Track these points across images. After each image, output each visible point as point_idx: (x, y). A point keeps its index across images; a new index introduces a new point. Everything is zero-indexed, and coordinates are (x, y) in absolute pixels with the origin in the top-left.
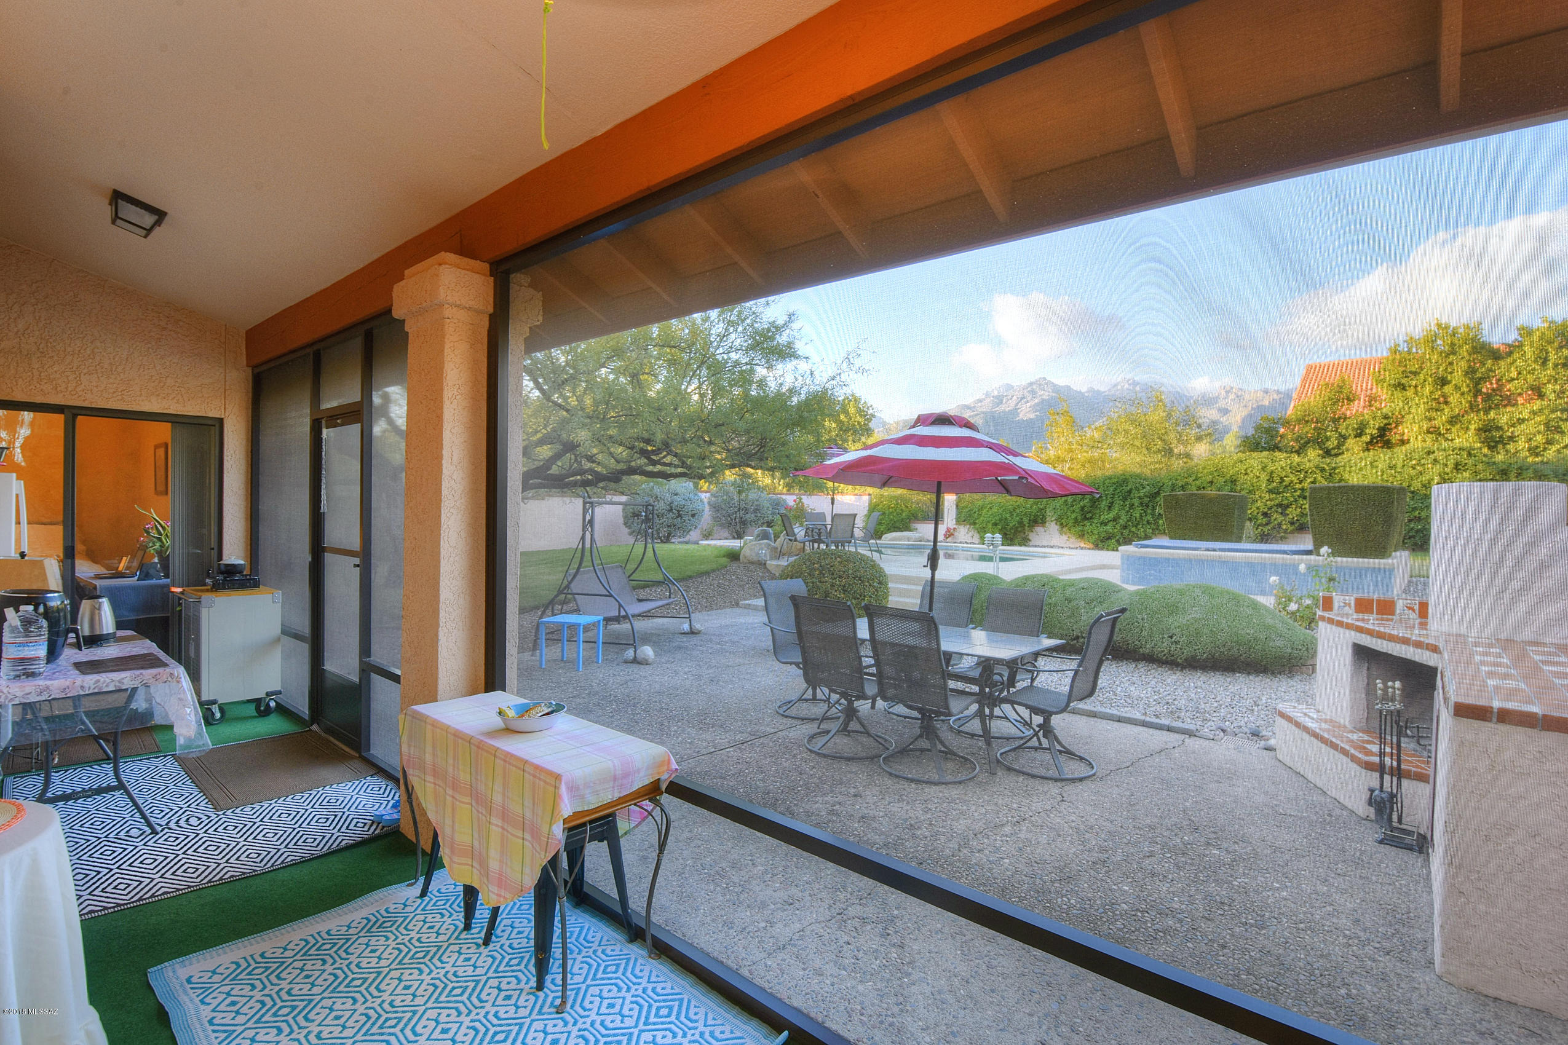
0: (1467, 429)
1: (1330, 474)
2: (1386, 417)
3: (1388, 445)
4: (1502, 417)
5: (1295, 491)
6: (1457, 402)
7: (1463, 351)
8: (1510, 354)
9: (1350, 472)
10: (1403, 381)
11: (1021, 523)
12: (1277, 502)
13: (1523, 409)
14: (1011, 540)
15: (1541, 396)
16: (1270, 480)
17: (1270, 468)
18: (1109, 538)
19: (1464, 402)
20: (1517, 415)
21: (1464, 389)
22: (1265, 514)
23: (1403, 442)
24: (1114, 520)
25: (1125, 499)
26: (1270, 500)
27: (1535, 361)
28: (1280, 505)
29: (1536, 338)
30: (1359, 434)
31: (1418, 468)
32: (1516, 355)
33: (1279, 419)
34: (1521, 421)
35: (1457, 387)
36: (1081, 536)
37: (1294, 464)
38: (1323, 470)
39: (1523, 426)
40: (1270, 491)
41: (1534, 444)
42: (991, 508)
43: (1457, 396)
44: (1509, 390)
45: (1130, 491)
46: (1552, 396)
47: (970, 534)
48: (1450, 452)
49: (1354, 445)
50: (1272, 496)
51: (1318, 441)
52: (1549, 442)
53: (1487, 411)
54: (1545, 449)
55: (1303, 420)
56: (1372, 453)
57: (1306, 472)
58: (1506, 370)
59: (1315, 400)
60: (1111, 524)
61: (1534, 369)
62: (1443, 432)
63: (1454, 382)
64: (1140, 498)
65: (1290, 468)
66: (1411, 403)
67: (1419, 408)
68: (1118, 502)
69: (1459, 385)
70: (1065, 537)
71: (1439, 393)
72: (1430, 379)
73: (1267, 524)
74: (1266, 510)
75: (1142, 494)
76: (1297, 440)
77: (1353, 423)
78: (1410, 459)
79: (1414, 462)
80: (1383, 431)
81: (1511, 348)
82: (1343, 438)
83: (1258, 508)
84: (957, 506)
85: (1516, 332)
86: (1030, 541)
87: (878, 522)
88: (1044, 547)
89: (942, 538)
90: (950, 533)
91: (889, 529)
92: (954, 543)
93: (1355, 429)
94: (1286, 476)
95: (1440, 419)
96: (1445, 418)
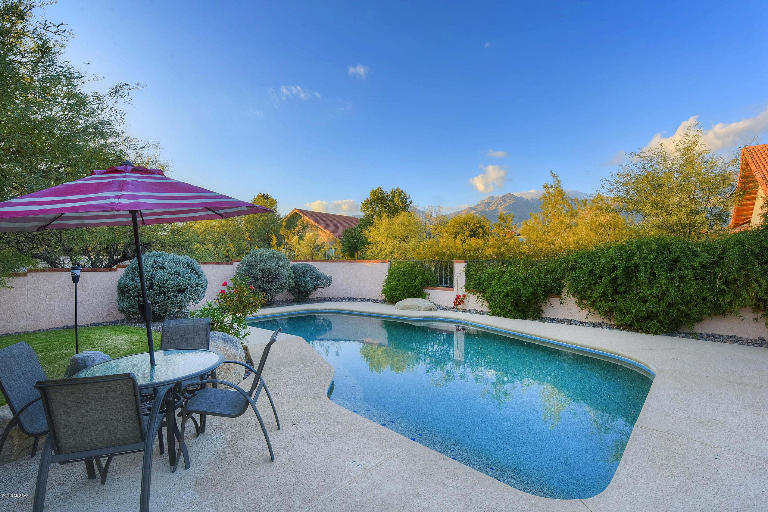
11: (535, 294)
36: (609, 313)
42: (501, 277)
45: (677, 260)
47: (480, 303)
60: (652, 301)
64: (692, 268)
70: (586, 312)
75: (696, 264)
84: (468, 273)
86: (543, 312)
87: (394, 288)
88: (558, 321)
89: (452, 305)
90: (459, 301)
91: (404, 295)
92: (465, 311)
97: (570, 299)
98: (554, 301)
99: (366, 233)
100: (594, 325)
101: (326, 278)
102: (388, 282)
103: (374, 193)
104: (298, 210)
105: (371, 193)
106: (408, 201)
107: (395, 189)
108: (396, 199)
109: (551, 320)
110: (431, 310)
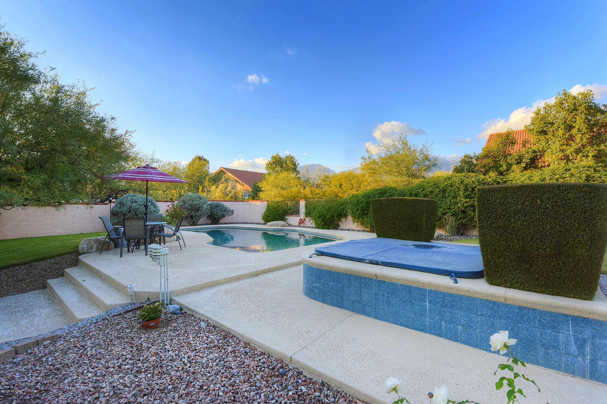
0: (587, 156)
2: (534, 152)
3: (536, 167)
6: (580, 139)
7: (582, 108)
10: (545, 129)
14: (329, 226)
16: (466, 190)
17: (466, 182)
19: (584, 139)
21: (584, 130)
22: (463, 212)
23: (546, 166)
26: (466, 202)
30: (519, 163)
33: (474, 156)
35: (579, 130)
37: (481, 179)
40: (466, 197)
43: (580, 135)
47: (311, 223)
49: (516, 168)
50: (467, 200)
51: (496, 167)
55: (487, 157)
56: (529, 171)
62: (571, 158)
63: (577, 127)
65: (478, 182)
66: (550, 142)
67: (556, 146)
69: (581, 128)
70: (356, 224)
71: (568, 134)
72: (562, 126)
73: (464, 218)
74: (463, 209)
76: (483, 167)
77: (516, 157)
78: (555, 174)
79: (558, 176)
80: (534, 160)
82: (510, 166)
83: (459, 208)
84: (306, 207)
86: (340, 226)
88: (345, 230)
89: (298, 224)
90: (301, 222)
92: (303, 227)
93: (516, 160)
94: (475, 187)
95: (569, 151)
96: (572, 150)
97: (350, 218)
98: (343, 220)
99: (260, 185)
100: (359, 231)
101: (230, 210)
102: (266, 212)
103: (273, 158)
104: (223, 168)
105: (272, 158)
106: (297, 163)
107: (288, 155)
108: (288, 162)
109: (341, 229)
110: (284, 226)
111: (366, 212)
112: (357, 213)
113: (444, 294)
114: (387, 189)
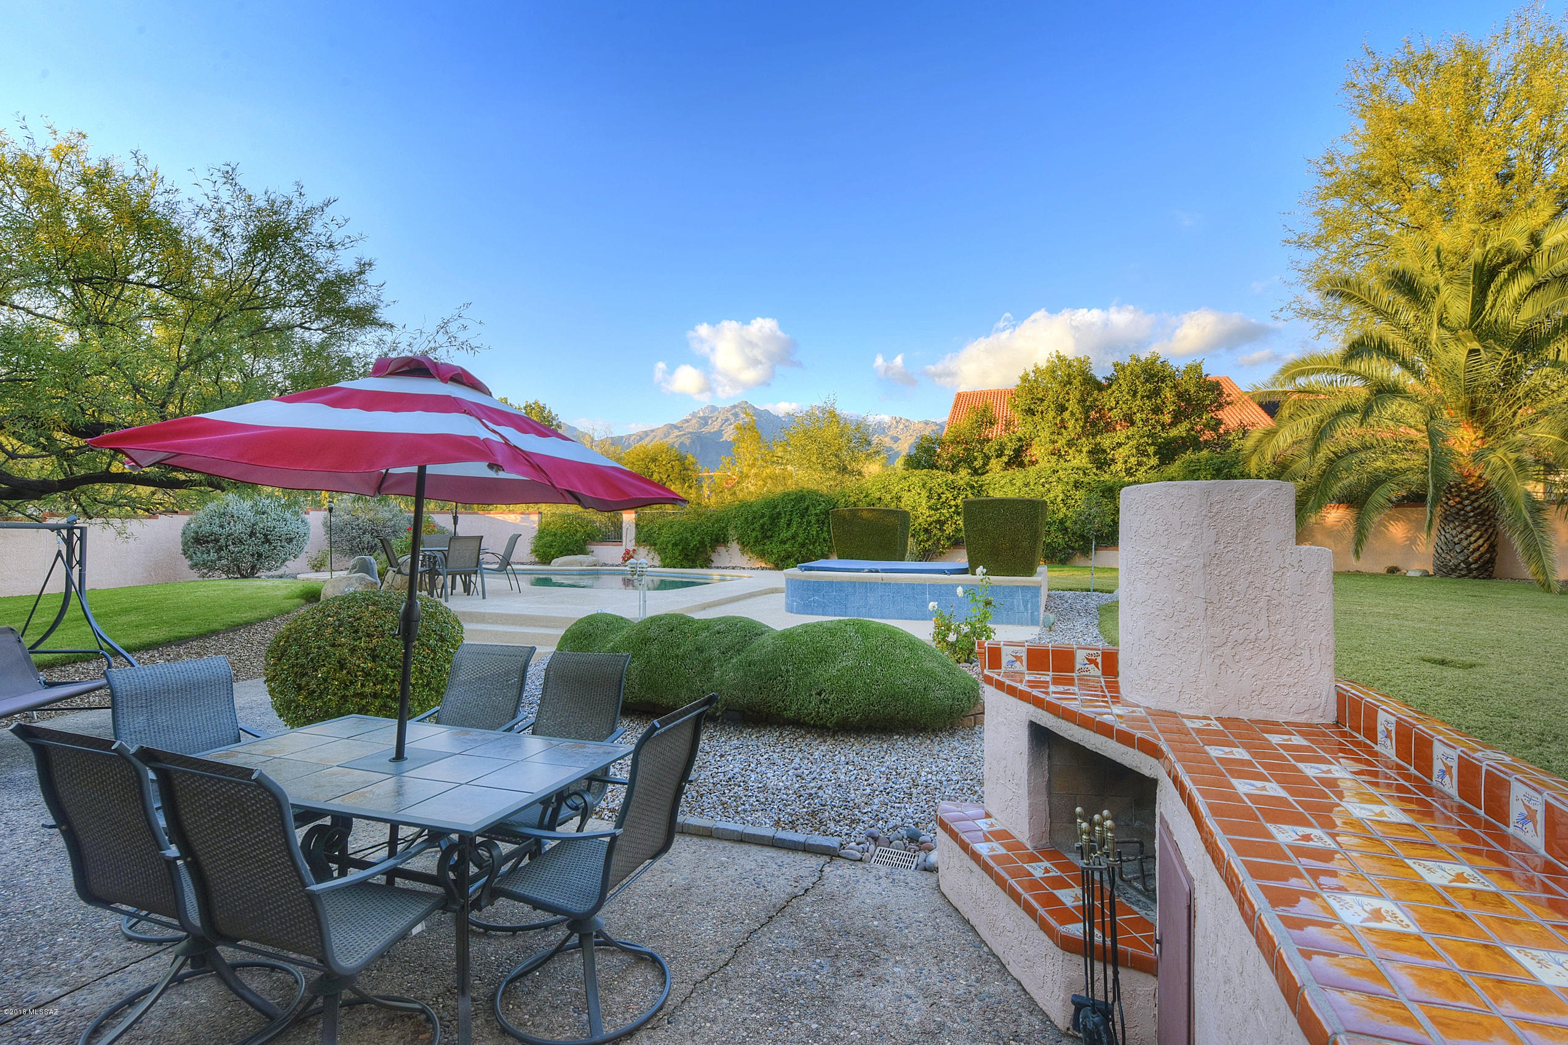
0: (1081, 451)
1: (978, 492)
2: (1020, 440)
3: (1022, 465)
4: (1106, 441)
5: (951, 508)
6: (1073, 427)
7: (1076, 382)
8: (1110, 385)
9: (994, 489)
10: (1032, 407)
11: (702, 543)
12: (935, 518)
13: (1120, 435)
14: (693, 561)
15: (1133, 423)
16: (930, 497)
17: (928, 486)
18: (789, 557)
19: (1078, 427)
20: (1116, 440)
21: (1078, 415)
22: (926, 531)
23: (1033, 463)
24: (793, 537)
25: (802, 516)
26: (930, 516)
27: (1128, 393)
28: (938, 521)
29: (1128, 373)
30: (999, 456)
31: (1046, 486)
32: (1114, 387)
33: (937, 440)
34: (1119, 445)
35: (1072, 414)
36: (762, 555)
37: (949, 481)
38: (972, 487)
39: (1121, 450)
40: (930, 508)
41: (1129, 465)
42: (671, 527)
43: (1073, 421)
44: (1110, 418)
45: (807, 509)
46: (1140, 424)
47: (651, 556)
48: (1070, 471)
49: (995, 464)
50: (931, 513)
51: (968, 461)
52: (1140, 464)
53: (1094, 436)
54: (1137, 470)
55: (956, 442)
56: (1011, 471)
57: (959, 489)
58: (1107, 399)
59: (965, 423)
60: (789, 542)
61: (1127, 400)
62: (1063, 453)
63: (1070, 409)
64: (816, 514)
65: (946, 485)
66: (1038, 428)
67: (1045, 435)
68: (796, 519)
69: (1074, 411)
70: (746, 558)
71: (1059, 418)
72: (1052, 406)
73: (928, 540)
74: (926, 526)
75: (818, 511)
76: (950, 460)
77: (994, 445)
78: (1040, 477)
79: (1043, 480)
80: (1019, 452)
81: (1111, 381)
82: (987, 458)
83: (920, 524)
84: (637, 525)
85: (1113, 368)
86: (714, 561)
87: (548, 545)
88: (725, 568)
89: (621, 561)
90: (628, 556)
91: (561, 552)
93: (996, 450)
94: (942, 493)
95: (1061, 442)
96: (1064, 441)
97: (735, 547)
98: (721, 549)
100: (753, 569)
102: (539, 539)
109: (717, 567)
110: (592, 564)
111: (769, 534)
112: (754, 534)
113: (940, 586)
114: (805, 493)
